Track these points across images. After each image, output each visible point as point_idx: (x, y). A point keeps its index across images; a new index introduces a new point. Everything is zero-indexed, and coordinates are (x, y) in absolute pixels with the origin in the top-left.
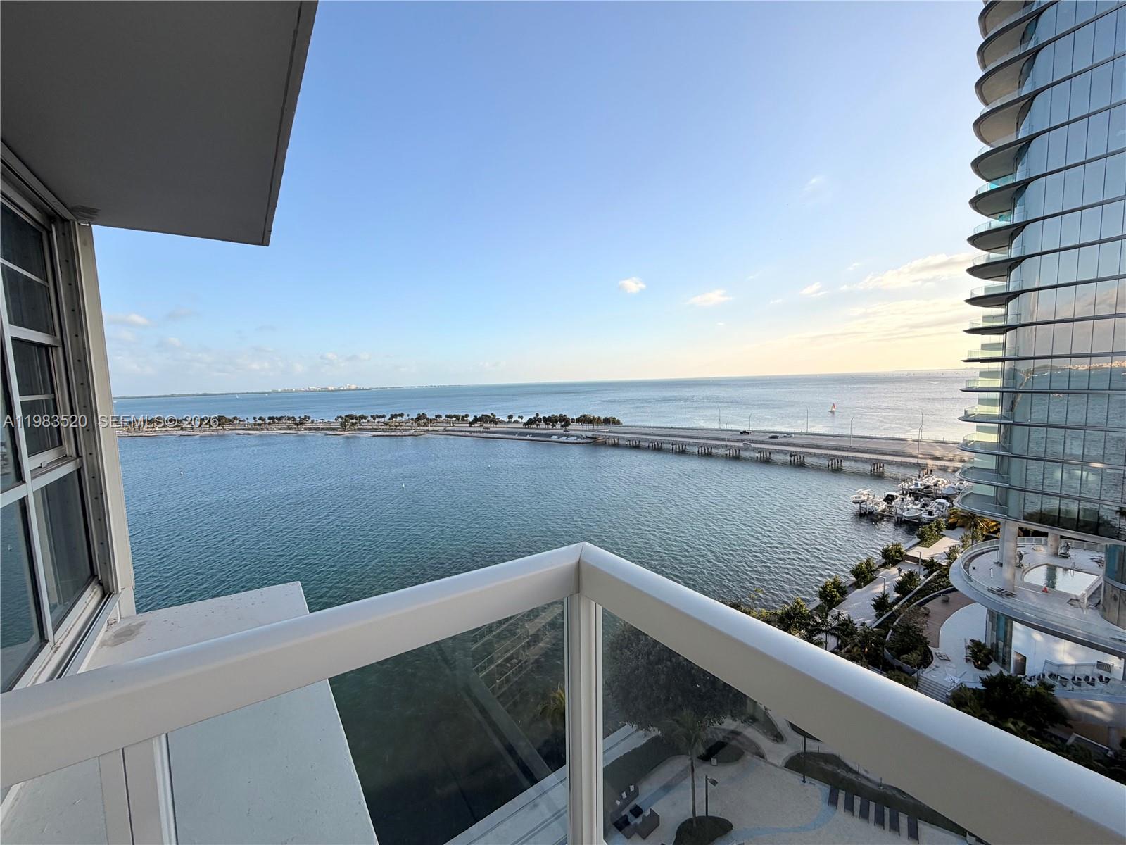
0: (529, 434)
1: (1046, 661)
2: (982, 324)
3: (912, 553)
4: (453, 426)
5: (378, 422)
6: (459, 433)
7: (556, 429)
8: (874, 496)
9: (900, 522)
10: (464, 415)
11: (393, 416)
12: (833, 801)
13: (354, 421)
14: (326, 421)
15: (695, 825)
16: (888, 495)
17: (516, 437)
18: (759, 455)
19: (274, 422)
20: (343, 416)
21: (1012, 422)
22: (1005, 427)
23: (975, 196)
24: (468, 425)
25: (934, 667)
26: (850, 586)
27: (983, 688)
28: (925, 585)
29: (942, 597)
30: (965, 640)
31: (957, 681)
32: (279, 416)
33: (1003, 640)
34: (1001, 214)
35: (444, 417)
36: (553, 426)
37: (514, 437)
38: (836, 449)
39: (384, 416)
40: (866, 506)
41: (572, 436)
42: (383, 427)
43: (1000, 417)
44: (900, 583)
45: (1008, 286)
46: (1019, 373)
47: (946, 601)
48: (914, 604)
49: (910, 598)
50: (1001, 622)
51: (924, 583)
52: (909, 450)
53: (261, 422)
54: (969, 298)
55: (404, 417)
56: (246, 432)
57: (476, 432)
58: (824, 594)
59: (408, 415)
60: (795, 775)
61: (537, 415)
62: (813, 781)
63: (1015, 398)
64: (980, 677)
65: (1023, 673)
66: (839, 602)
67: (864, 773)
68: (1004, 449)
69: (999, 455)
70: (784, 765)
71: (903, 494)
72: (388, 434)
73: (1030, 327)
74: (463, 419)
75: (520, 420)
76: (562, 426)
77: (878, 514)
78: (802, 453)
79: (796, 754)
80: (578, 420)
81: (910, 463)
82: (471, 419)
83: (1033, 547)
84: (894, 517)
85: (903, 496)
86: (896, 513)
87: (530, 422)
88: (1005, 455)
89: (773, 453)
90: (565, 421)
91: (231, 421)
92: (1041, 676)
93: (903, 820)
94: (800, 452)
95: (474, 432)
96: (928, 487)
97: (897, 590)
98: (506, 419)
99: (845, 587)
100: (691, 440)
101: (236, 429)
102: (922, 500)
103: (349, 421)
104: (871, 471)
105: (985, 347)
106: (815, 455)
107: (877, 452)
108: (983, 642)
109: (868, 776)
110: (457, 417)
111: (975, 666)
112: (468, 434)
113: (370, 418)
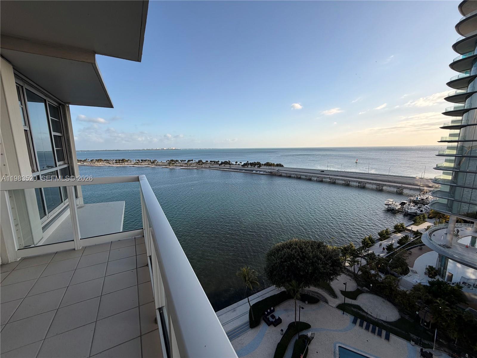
0: (244, 170)
1: (462, 277)
2: (450, 125)
3: (409, 228)
4: (213, 165)
5: (183, 163)
6: (215, 169)
7: (255, 168)
8: (395, 202)
9: (406, 214)
10: (217, 161)
11: (189, 161)
12: (355, 322)
13: (174, 162)
14: (163, 162)
15: (295, 324)
16: (403, 202)
17: (238, 171)
18: (344, 182)
19: (143, 162)
20: (169, 160)
21: (458, 170)
22: (455, 173)
23: (452, 62)
24: (219, 165)
25: (409, 275)
26: (378, 240)
27: (429, 285)
28: (412, 241)
29: (419, 247)
30: (426, 265)
31: (419, 282)
32: (145, 160)
33: (443, 266)
34: (466, 71)
35: (209, 162)
36: (254, 166)
37: (237, 171)
38: (381, 181)
39: (185, 161)
40: (391, 207)
41: (262, 171)
42: (185, 165)
43: (454, 168)
44: (400, 240)
45: (464, 106)
46: (465, 148)
47: (421, 249)
48: (405, 249)
49: (404, 246)
50: (443, 259)
51: (412, 240)
52: (416, 183)
53: (138, 162)
54: (444, 112)
55: (193, 161)
56: (133, 165)
57: (222, 168)
58: (364, 242)
59: (195, 161)
60: (340, 311)
61: (248, 162)
62: (347, 314)
63: (462, 160)
64: (428, 281)
65: (451, 281)
66: (371, 246)
67: (370, 314)
68: (454, 183)
69: (451, 185)
70: (336, 307)
71: (410, 202)
72: (186, 168)
73: (473, 126)
74: (217, 163)
75: (241, 164)
76: (258, 167)
77: (397, 210)
78: (364, 182)
79: (341, 303)
80: (265, 165)
81: (416, 188)
82: (220, 163)
83: (466, 228)
84: (403, 212)
85: (409, 203)
86: (405, 211)
87: (245, 165)
88: (454, 185)
89: (351, 181)
90: (259, 165)
91: (127, 161)
92: (459, 283)
93: (384, 333)
94: (363, 182)
95: (221, 168)
96: (423, 199)
97: (398, 243)
98: (234, 163)
99: (374, 240)
100: (314, 175)
101: (129, 164)
102: (418, 205)
103: (172, 162)
104: (397, 191)
105: (451, 135)
106: (370, 183)
107: (400, 183)
108: (434, 267)
109: (372, 315)
110: (214, 162)
111: (429, 277)
112: (219, 169)
113: (180, 161)
